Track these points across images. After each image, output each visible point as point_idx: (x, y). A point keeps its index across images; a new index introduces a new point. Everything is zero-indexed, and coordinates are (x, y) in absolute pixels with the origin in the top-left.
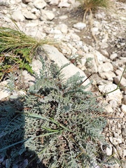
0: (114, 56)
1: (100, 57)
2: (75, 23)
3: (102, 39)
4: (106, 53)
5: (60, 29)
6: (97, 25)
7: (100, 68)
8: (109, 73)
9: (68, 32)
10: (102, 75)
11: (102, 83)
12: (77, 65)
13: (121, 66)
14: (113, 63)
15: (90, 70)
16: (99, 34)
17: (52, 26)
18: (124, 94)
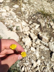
0: (30, 22)
1: (24, 23)
2: (14, 5)
3: (26, 14)
4: (27, 21)
5: (6, 9)
6: (24, 6)
7: (23, 30)
8: (27, 32)
9: (10, 10)
10: (24, 33)
11: (23, 38)
12: (12, 30)
13: (33, 27)
14: (30, 26)
15: (19, 31)
16: (25, 11)
17: (2, 6)
18: (32, 42)
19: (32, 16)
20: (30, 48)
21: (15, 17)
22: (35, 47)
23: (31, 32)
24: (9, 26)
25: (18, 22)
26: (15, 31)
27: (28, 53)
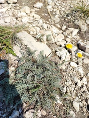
0: (64, 28)
1: (55, 30)
2: (35, 3)
3: (56, 14)
4: (59, 26)
5: (25, 12)
7: (56, 39)
8: (62, 41)
9: (31, 12)
10: (58, 43)
11: (58, 50)
12: (41, 41)
13: (69, 34)
14: (64, 33)
15: (50, 42)
16: (53, 11)
17: (18, 8)
18: (71, 55)
19: (65, 16)
20: (70, 63)
21: (41, 21)
22: (76, 61)
23: (67, 42)
24: (37, 36)
25: (47, 29)
26: (46, 42)
27: (68, 70)
